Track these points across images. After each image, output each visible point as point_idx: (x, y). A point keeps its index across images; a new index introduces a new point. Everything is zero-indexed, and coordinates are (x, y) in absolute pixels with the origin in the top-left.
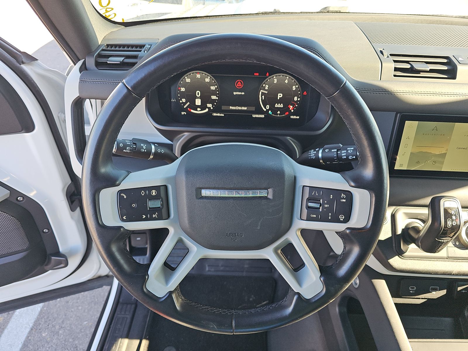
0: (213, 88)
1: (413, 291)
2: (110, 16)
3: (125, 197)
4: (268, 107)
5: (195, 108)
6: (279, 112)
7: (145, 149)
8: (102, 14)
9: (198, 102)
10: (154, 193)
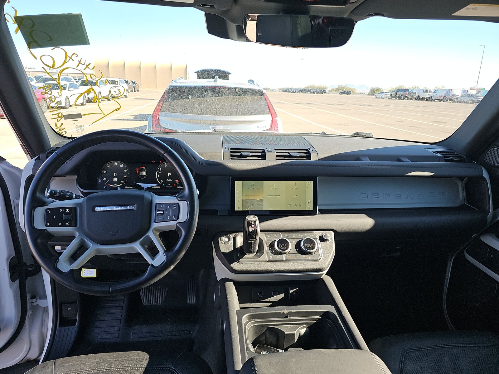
0: (125, 171)
1: (261, 296)
2: (62, 133)
3: (50, 212)
4: (162, 181)
5: (113, 183)
6: (169, 185)
7: (68, 196)
8: (56, 131)
9: (115, 180)
10: (68, 211)
